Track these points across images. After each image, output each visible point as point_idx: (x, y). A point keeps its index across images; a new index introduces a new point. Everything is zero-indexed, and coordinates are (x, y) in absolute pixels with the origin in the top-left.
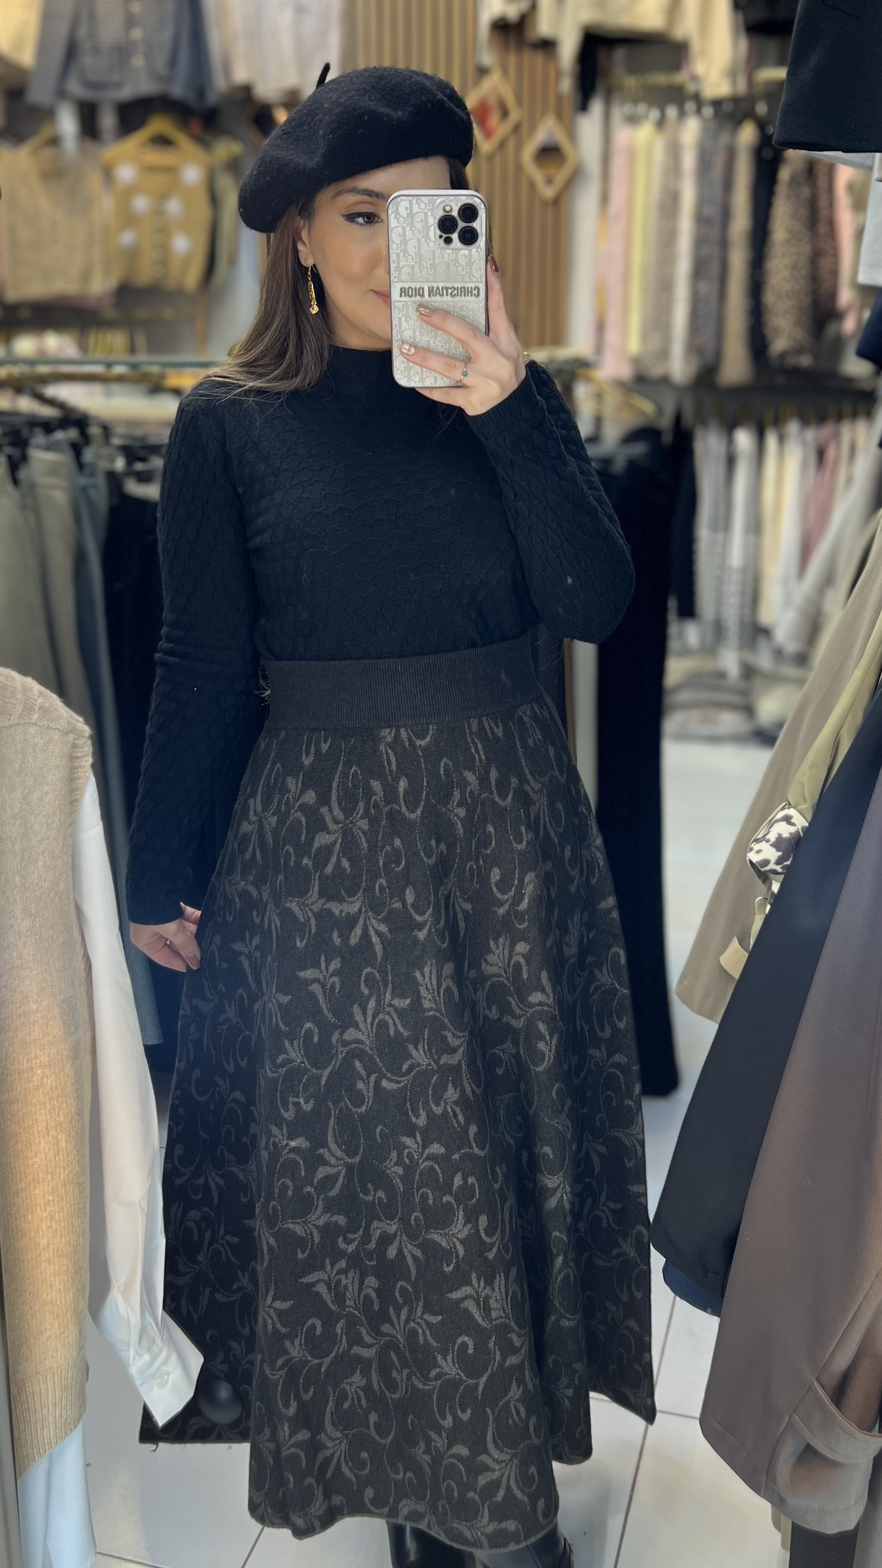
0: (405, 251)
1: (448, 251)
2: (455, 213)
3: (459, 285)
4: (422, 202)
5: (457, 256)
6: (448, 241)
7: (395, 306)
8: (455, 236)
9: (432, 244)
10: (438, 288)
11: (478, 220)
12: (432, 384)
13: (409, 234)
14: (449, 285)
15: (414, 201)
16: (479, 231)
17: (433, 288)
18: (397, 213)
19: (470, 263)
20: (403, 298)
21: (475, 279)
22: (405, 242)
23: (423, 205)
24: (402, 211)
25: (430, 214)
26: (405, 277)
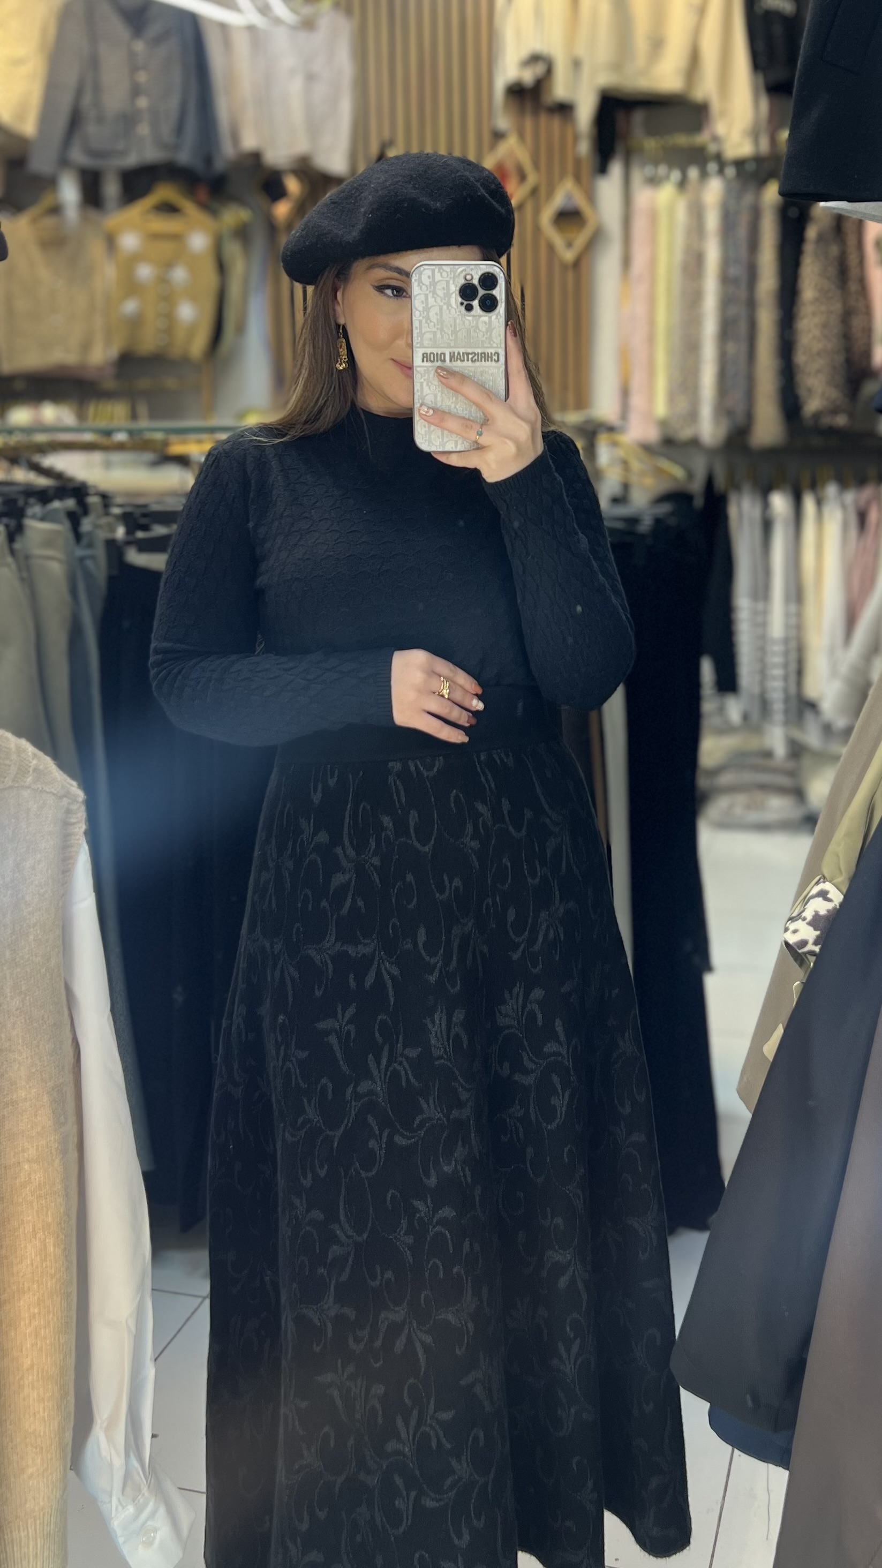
0: (428, 318)
1: (469, 317)
2: (476, 282)
3: (479, 351)
4: (444, 270)
5: (477, 323)
6: (469, 308)
7: (417, 371)
8: (475, 303)
9: (453, 311)
10: (459, 353)
11: (498, 288)
12: (452, 448)
13: (431, 300)
14: (469, 351)
15: (437, 270)
16: (498, 298)
17: (454, 353)
18: (420, 281)
19: (490, 329)
20: (426, 364)
21: (495, 345)
22: (427, 309)
23: (445, 274)
24: (425, 279)
25: (451, 282)
26: (426, 343)
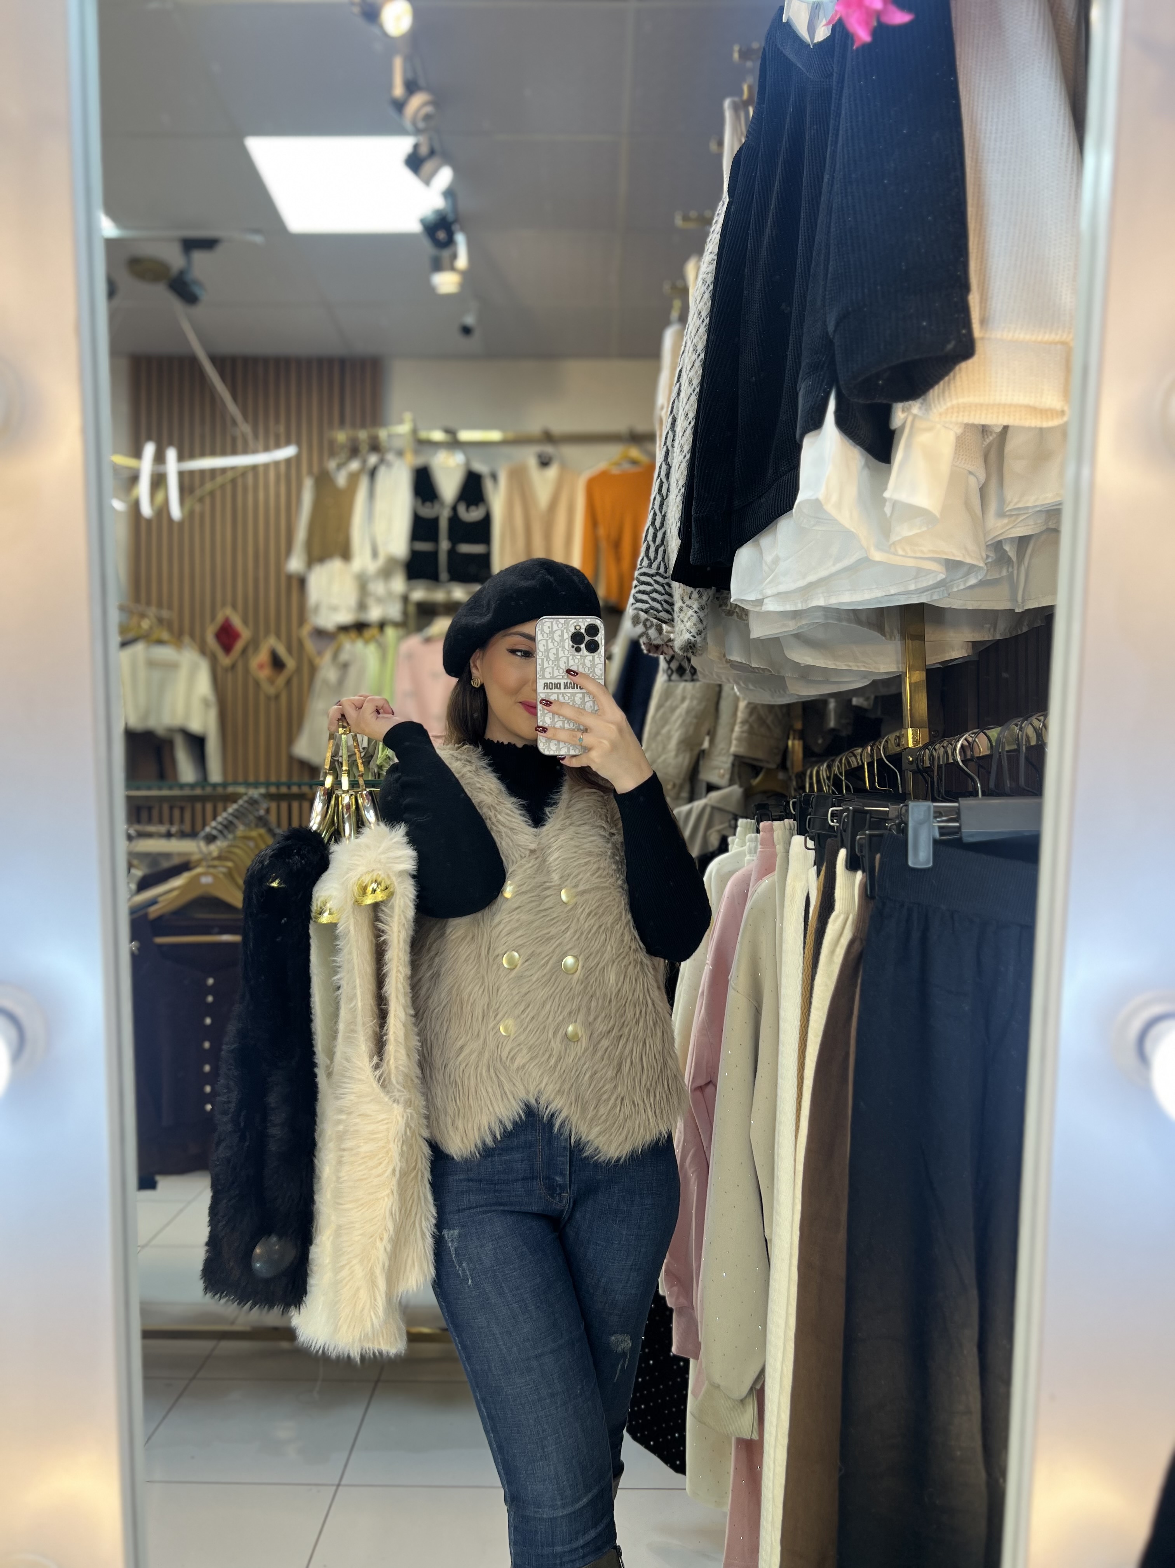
0: (548, 657)
1: (578, 656)
2: (583, 631)
5: (584, 661)
6: (578, 650)
8: (583, 646)
9: (566, 652)
11: (599, 635)
13: (550, 645)
16: (600, 643)
17: (567, 683)
19: (594, 665)
22: (547, 650)
23: (560, 626)
24: (547, 630)
25: (565, 631)
26: (547, 675)
